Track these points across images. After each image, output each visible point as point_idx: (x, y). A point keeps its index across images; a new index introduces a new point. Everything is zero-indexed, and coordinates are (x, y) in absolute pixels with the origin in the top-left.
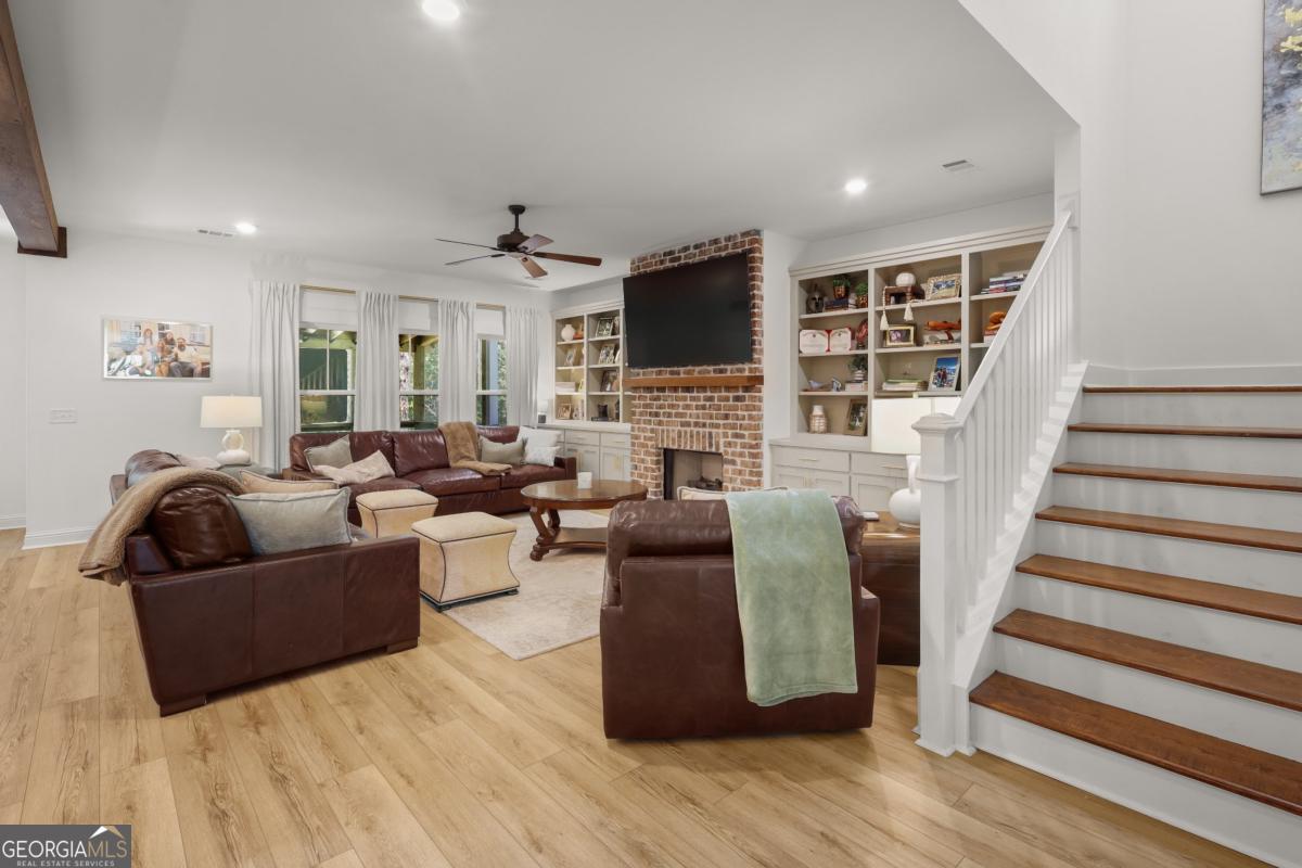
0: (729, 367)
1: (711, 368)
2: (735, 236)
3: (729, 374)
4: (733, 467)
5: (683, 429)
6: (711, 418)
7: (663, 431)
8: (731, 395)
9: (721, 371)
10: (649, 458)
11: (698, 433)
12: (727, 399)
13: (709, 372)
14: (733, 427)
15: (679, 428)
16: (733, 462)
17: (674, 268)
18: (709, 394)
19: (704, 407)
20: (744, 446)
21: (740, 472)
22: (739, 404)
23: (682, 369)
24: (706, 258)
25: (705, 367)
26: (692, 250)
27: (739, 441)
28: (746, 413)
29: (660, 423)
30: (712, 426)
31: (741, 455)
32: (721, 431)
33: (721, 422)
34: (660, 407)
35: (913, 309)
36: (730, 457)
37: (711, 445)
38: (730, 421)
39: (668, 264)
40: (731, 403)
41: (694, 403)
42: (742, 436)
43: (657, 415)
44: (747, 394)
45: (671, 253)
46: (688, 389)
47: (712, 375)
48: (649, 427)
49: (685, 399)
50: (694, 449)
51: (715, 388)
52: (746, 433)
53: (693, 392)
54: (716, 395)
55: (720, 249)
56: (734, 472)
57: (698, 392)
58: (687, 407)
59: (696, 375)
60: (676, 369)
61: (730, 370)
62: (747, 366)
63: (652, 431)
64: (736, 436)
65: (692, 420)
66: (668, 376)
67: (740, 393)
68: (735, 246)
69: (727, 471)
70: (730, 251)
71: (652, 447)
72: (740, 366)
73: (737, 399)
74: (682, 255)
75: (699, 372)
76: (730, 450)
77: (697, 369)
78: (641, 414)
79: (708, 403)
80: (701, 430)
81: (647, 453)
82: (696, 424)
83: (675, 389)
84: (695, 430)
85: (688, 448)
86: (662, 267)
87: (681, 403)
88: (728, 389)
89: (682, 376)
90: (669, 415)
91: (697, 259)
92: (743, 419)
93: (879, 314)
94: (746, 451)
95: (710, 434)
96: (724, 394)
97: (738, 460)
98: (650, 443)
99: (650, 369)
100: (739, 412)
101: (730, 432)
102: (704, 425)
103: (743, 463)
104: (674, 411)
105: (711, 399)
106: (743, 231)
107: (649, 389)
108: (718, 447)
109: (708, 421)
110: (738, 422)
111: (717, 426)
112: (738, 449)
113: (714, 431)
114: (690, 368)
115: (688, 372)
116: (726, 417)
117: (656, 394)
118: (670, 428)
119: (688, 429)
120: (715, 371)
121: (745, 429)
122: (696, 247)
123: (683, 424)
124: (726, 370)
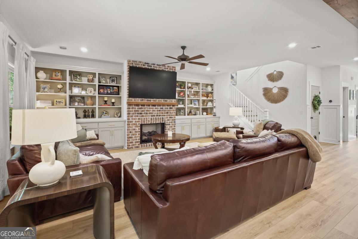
0: (168, 100)
1: (163, 100)
2: (170, 67)
3: (168, 102)
4: (169, 126)
5: (152, 117)
6: (162, 113)
7: (144, 119)
8: (169, 107)
9: (166, 101)
10: (137, 128)
11: (158, 118)
12: (168, 108)
13: (162, 101)
14: (169, 115)
15: (151, 117)
16: (169, 124)
17: (148, 69)
18: (161, 107)
19: (160, 111)
20: (172, 120)
21: (171, 127)
22: (171, 109)
23: (152, 100)
24: (161, 69)
25: (160, 99)
26: (156, 65)
27: (171, 119)
28: (173, 112)
29: (142, 116)
30: (163, 116)
31: (172, 122)
32: (166, 117)
33: (166, 114)
34: (143, 111)
35: (193, 91)
36: (168, 123)
37: (163, 121)
38: (169, 114)
39: (146, 67)
40: (169, 109)
41: (156, 110)
42: (172, 118)
43: (141, 114)
44: (173, 107)
45: (147, 63)
46: (154, 106)
47: (163, 102)
48: (137, 118)
49: (153, 108)
50: (157, 123)
51: (164, 105)
52: (173, 117)
53: (156, 106)
54: (164, 107)
55: (165, 68)
56: (170, 127)
57: (158, 106)
58: (154, 111)
59: (157, 101)
60: (149, 99)
61: (169, 101)
62: (173, 100)
63: (139, 119)
64: (170, 118)
65: (155, 115)
66: (146, 101)
67: (171, 107)
68: (170, 69)
69: (167, 127)
70: (169, 70)
71: (139, 124)
72: (171, 100)
73: (170, 108)
74: (152, 66)
75: (158, 101)
76: (168, 122)
77: (158, 100)
78: (133, 114)
79: (161, 110)
80: (159, 117)
81: (137, 127)
82: (157, 116)
83: (149, 105)
84: (157, 117)
85: (155, 123)
86: (144, 67)
87: (151, 110)
88: (168, 106)
89: (152, 101)
90: (147, 113)
91: (158, 69)
92: (172, 113)
93: (187, 91)
94: (173, 121)
95: (163, 118)
96: (166, 107)
97: (171, 124)
98: (137, 123)
99: (137, 99)
100: (171, 112)
101: (168, 117)
102: (160, 116)
103: (172, 124)
104: (148, 112)
105: (162, 108)
106: (173, 66)
107: (138, 105)
108: (165, 121)
109: (161, 115)
110: (171, 114)
111: (165, 116)
112: (171, 121)
113: (164, 117)
114: (155, 99)
115: (154, 101)
116: (167, 113)
117: (140, 107)
118: (148, 117)
119: (155, 117)
120: (164, 101)
121: (173, 116)
122: (157, 65)
123: (152, 116)
124: (167, 101)
